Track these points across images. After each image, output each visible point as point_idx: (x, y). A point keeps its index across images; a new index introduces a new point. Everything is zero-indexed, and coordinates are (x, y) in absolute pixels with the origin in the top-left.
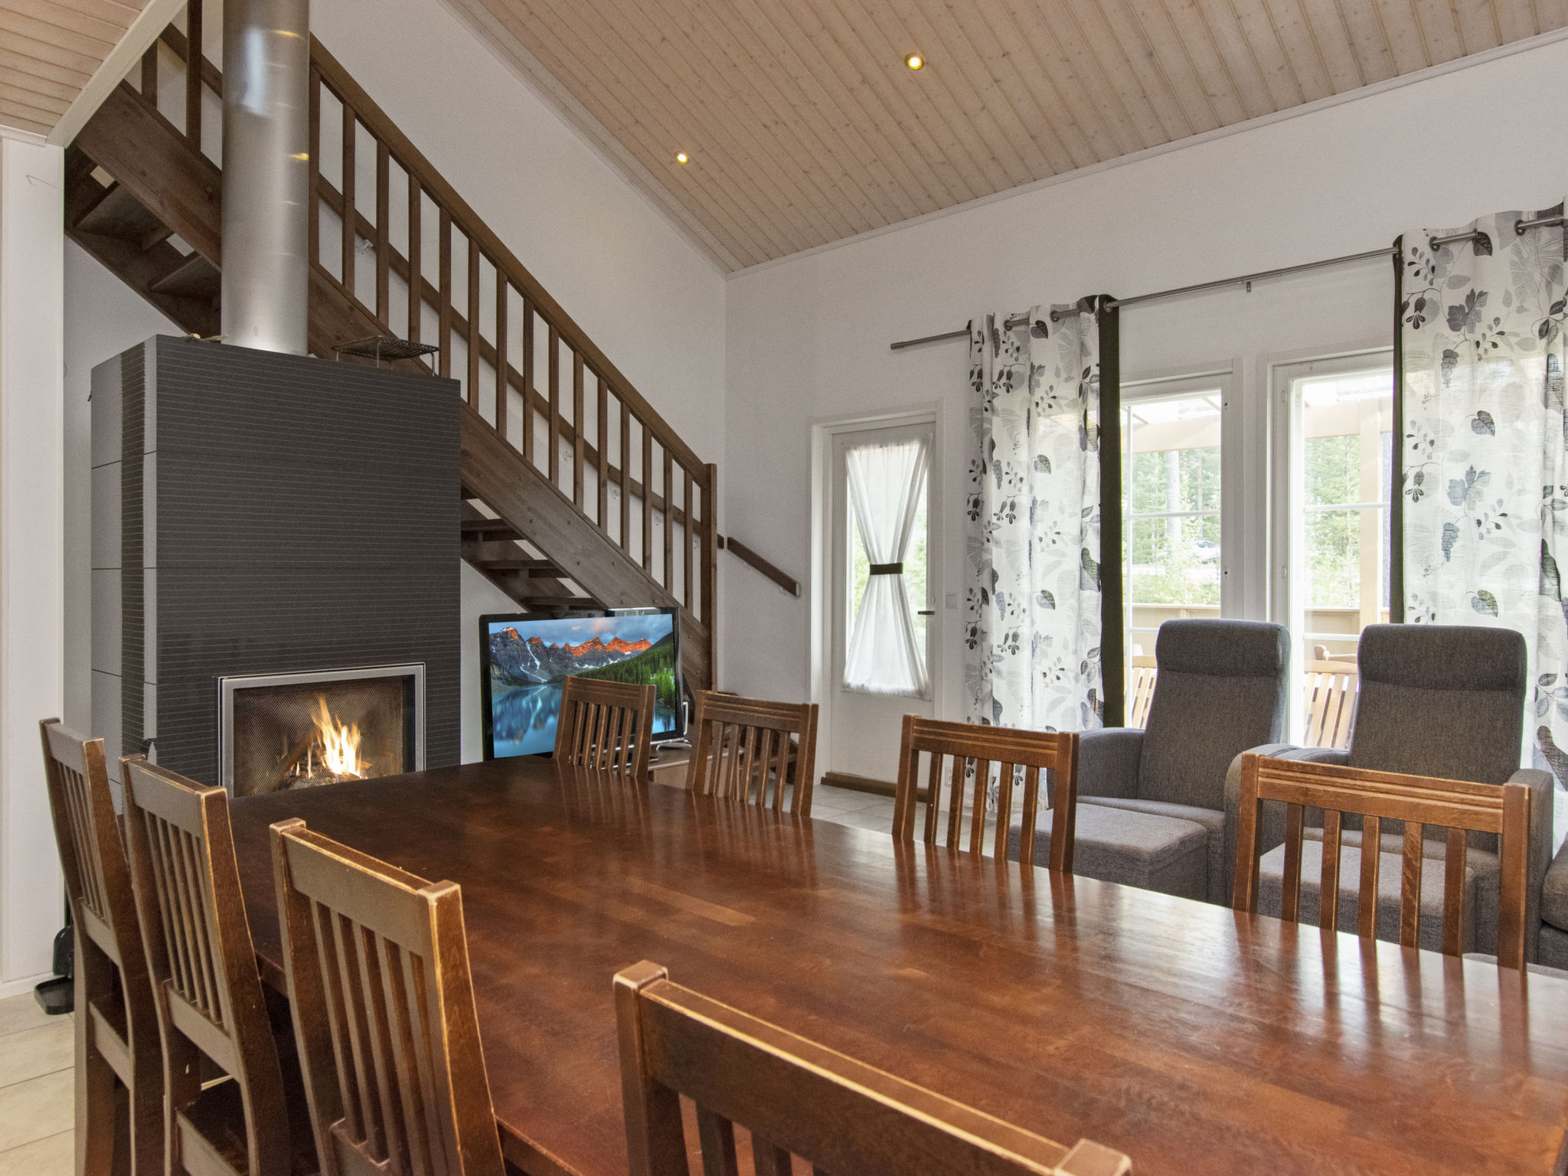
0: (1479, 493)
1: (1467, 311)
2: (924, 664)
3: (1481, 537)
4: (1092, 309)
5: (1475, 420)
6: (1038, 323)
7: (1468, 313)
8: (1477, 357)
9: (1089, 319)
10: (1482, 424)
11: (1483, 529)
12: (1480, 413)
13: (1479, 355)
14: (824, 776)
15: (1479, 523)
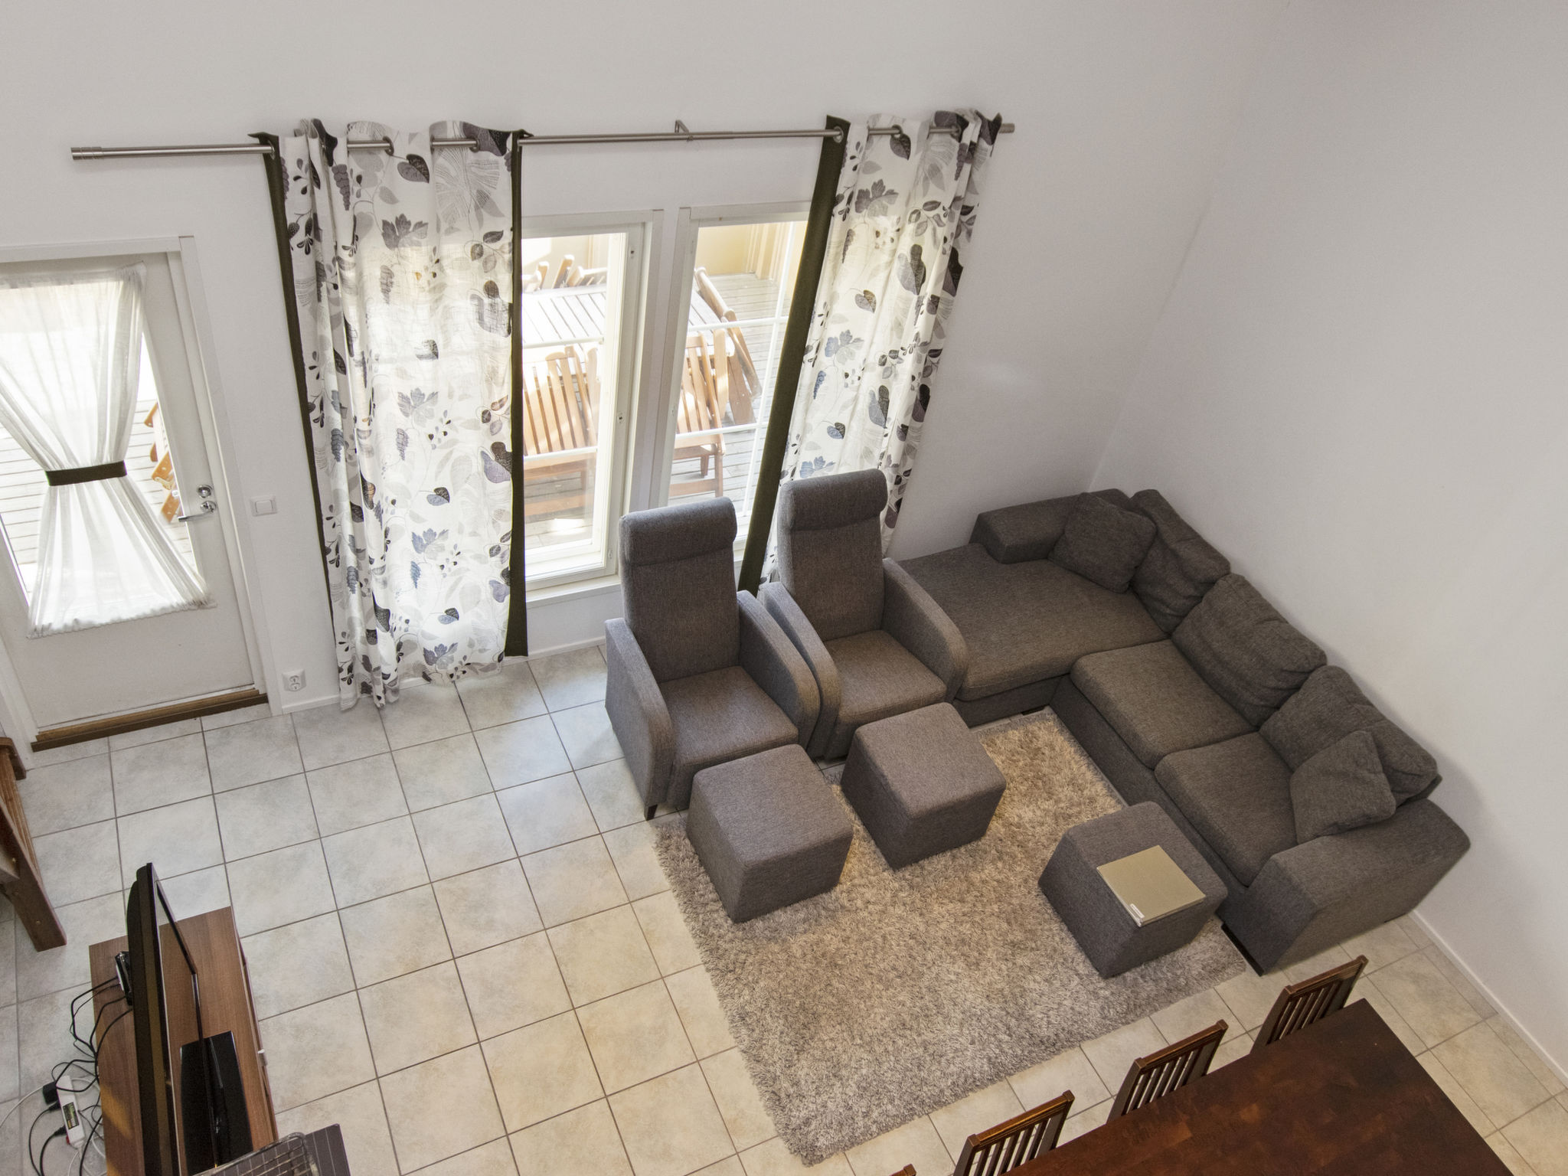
0: (852, 354)
1: (871, 196)
2: (197, 573)
3: (847, 386)
4: (502, 150)
5: (860, 296)
6: (410, 157)
7: (871, 200)
8: (874, 245)
9: (497, 163)
10: (866, 301)
11: (849, 380)
12: (866, 292)
13: (877, 244)
14: (35, 740)
15: (847, 375)
